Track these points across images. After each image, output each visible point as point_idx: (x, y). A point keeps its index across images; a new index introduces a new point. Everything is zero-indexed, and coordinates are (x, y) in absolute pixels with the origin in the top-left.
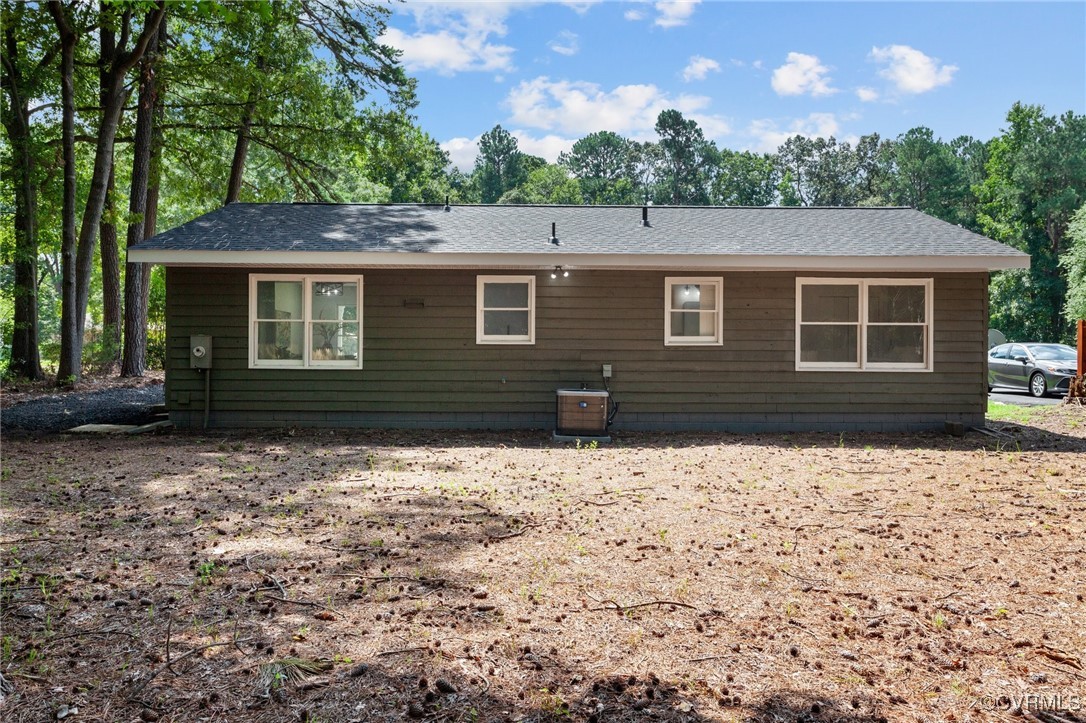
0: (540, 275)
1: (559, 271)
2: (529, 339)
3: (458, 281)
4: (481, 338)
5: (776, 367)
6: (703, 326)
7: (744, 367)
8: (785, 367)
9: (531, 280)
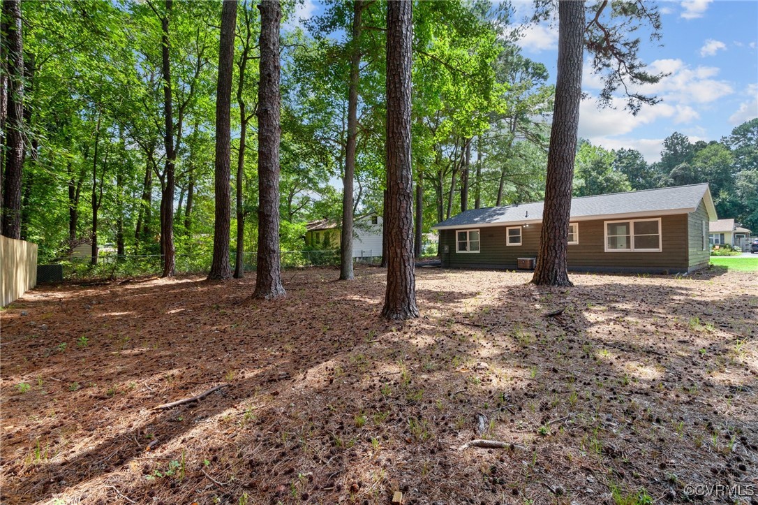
0: (522, 225)
1: (525, 225)
2: (520, 244)
3: (501, 229)
4: (508, 244)
5: (598, 251)
6: (574, 239)
7: (586, 251)
8: (601, 251)
9: (520, 227)
